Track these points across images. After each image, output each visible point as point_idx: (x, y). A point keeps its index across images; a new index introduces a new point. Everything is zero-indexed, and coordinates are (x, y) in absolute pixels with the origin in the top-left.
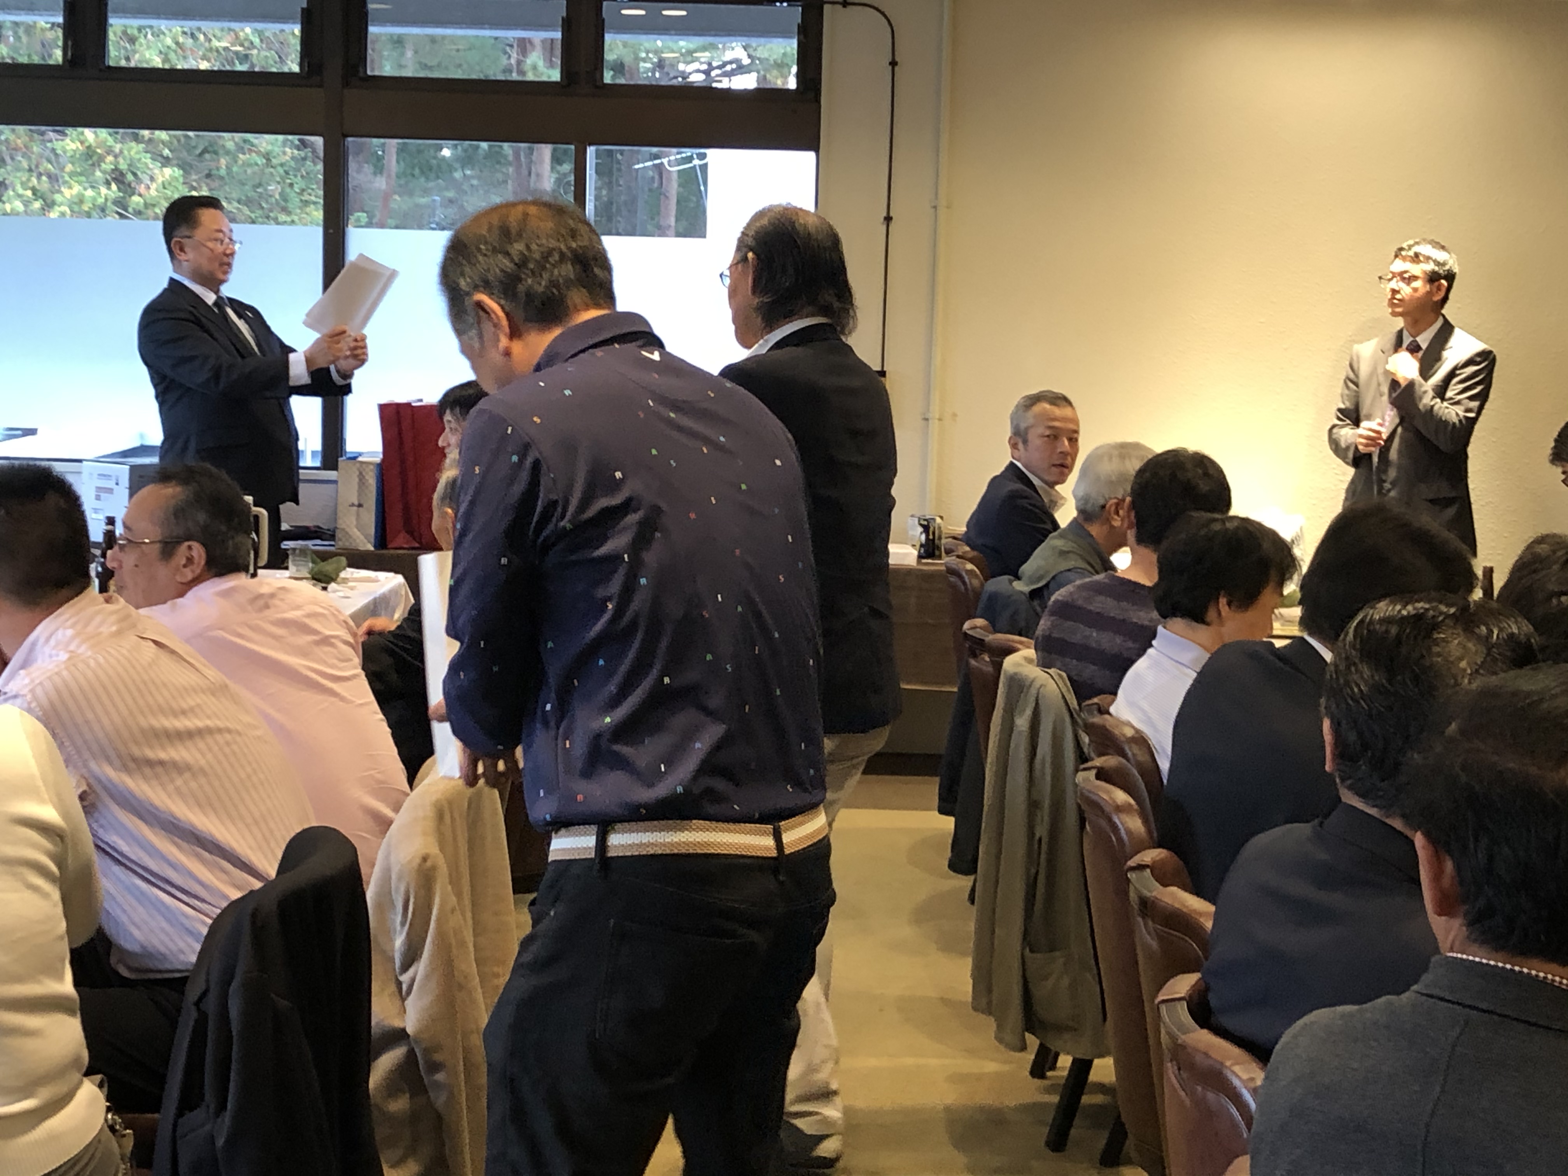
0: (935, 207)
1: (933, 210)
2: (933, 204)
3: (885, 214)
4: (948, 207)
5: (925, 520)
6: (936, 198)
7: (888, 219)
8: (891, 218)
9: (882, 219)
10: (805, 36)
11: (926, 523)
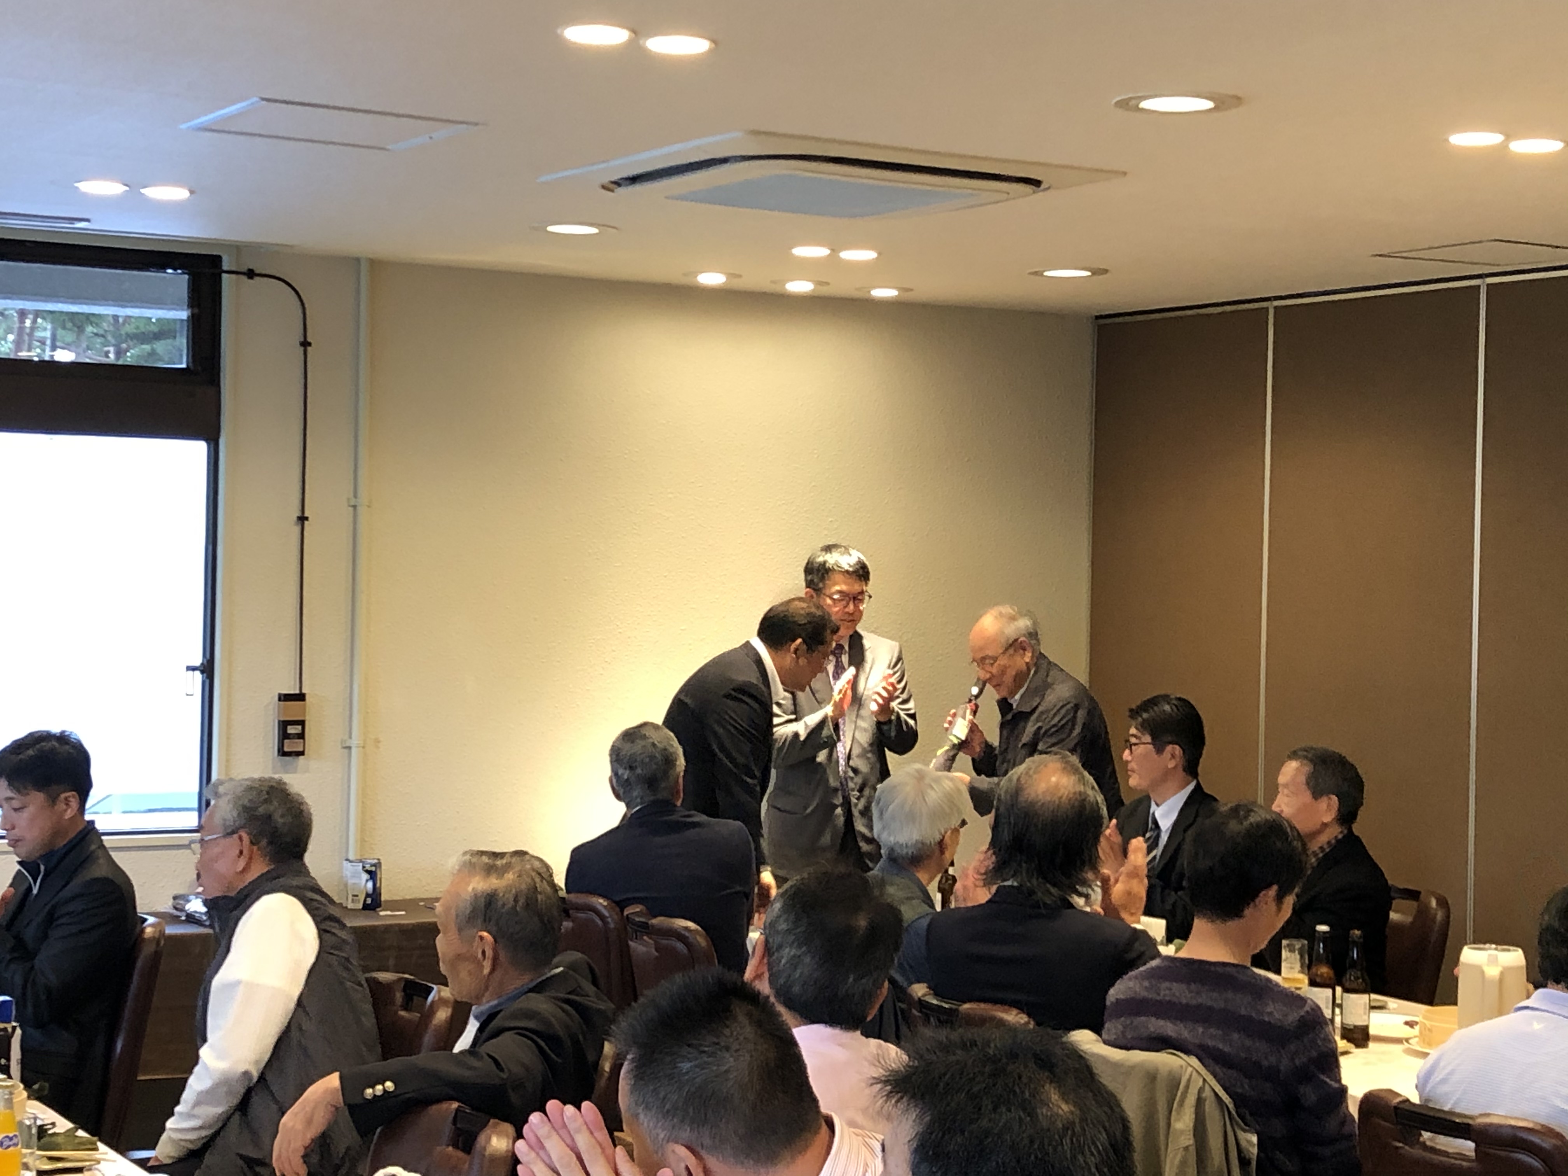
0: (355, 507)
1: (351, 509)
2: (352, 504)
3: (299, 514)
4: (369, 507)
5: (372, 865)
6: (355, 496)
7: (302, 519)
8: (307, 519)
9: (295, 519)
10: (199, 306)
11: (373, 869)
